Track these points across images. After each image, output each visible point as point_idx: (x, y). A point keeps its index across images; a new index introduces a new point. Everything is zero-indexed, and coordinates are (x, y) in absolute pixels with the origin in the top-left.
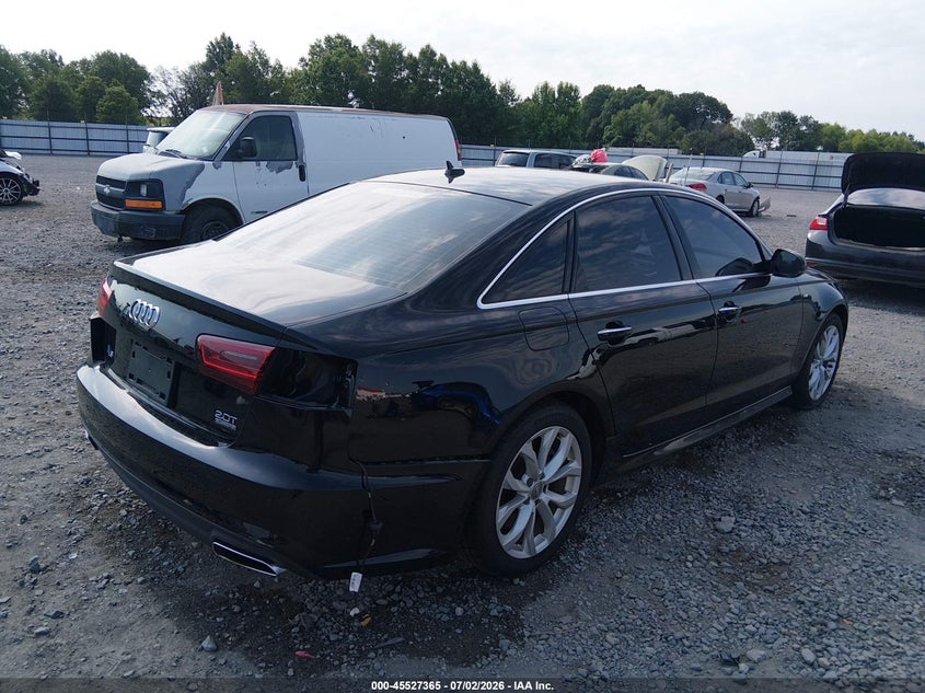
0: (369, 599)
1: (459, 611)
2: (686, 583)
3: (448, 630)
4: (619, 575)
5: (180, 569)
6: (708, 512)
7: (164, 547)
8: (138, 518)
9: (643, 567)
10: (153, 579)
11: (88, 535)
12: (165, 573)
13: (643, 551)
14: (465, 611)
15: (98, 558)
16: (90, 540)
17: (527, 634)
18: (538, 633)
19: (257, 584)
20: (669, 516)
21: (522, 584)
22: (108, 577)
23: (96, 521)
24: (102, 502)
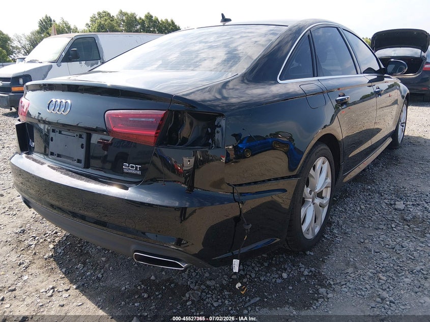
0: (227, 276)
1: (285, 275)
2: (400, 239)
3: (284, 288)
4: (362, 241)
5: (100, 275)
6: (386, 201)
7: (84, 263)
8: (62, 248)
9: (372, 234)
10: (83, 285)
11: (31, 262)
12: (90, 279)
13: (366, 226)
14: (288, 275)
15: (42, 277)
16: (34, 266)
17: (332, 283)
18: (338, 281)
19: (153, 278)
20: (368, 206)
21: (312, 254)
22: (53, 288)
23: (35, 254)
24: (36, 242)
